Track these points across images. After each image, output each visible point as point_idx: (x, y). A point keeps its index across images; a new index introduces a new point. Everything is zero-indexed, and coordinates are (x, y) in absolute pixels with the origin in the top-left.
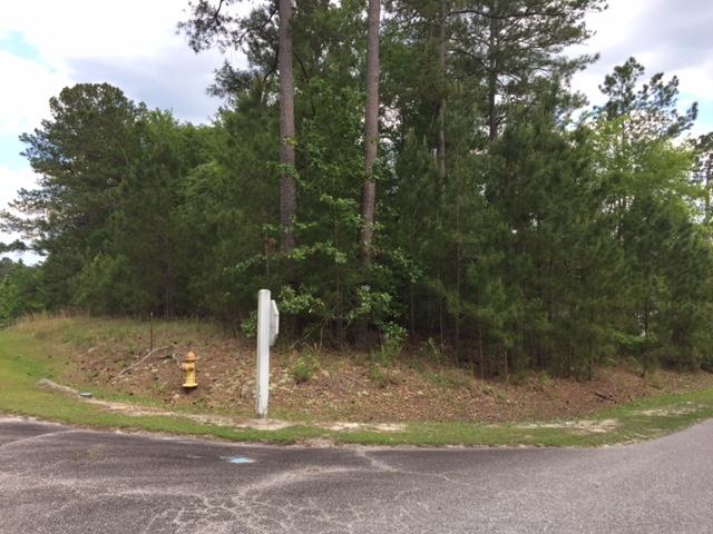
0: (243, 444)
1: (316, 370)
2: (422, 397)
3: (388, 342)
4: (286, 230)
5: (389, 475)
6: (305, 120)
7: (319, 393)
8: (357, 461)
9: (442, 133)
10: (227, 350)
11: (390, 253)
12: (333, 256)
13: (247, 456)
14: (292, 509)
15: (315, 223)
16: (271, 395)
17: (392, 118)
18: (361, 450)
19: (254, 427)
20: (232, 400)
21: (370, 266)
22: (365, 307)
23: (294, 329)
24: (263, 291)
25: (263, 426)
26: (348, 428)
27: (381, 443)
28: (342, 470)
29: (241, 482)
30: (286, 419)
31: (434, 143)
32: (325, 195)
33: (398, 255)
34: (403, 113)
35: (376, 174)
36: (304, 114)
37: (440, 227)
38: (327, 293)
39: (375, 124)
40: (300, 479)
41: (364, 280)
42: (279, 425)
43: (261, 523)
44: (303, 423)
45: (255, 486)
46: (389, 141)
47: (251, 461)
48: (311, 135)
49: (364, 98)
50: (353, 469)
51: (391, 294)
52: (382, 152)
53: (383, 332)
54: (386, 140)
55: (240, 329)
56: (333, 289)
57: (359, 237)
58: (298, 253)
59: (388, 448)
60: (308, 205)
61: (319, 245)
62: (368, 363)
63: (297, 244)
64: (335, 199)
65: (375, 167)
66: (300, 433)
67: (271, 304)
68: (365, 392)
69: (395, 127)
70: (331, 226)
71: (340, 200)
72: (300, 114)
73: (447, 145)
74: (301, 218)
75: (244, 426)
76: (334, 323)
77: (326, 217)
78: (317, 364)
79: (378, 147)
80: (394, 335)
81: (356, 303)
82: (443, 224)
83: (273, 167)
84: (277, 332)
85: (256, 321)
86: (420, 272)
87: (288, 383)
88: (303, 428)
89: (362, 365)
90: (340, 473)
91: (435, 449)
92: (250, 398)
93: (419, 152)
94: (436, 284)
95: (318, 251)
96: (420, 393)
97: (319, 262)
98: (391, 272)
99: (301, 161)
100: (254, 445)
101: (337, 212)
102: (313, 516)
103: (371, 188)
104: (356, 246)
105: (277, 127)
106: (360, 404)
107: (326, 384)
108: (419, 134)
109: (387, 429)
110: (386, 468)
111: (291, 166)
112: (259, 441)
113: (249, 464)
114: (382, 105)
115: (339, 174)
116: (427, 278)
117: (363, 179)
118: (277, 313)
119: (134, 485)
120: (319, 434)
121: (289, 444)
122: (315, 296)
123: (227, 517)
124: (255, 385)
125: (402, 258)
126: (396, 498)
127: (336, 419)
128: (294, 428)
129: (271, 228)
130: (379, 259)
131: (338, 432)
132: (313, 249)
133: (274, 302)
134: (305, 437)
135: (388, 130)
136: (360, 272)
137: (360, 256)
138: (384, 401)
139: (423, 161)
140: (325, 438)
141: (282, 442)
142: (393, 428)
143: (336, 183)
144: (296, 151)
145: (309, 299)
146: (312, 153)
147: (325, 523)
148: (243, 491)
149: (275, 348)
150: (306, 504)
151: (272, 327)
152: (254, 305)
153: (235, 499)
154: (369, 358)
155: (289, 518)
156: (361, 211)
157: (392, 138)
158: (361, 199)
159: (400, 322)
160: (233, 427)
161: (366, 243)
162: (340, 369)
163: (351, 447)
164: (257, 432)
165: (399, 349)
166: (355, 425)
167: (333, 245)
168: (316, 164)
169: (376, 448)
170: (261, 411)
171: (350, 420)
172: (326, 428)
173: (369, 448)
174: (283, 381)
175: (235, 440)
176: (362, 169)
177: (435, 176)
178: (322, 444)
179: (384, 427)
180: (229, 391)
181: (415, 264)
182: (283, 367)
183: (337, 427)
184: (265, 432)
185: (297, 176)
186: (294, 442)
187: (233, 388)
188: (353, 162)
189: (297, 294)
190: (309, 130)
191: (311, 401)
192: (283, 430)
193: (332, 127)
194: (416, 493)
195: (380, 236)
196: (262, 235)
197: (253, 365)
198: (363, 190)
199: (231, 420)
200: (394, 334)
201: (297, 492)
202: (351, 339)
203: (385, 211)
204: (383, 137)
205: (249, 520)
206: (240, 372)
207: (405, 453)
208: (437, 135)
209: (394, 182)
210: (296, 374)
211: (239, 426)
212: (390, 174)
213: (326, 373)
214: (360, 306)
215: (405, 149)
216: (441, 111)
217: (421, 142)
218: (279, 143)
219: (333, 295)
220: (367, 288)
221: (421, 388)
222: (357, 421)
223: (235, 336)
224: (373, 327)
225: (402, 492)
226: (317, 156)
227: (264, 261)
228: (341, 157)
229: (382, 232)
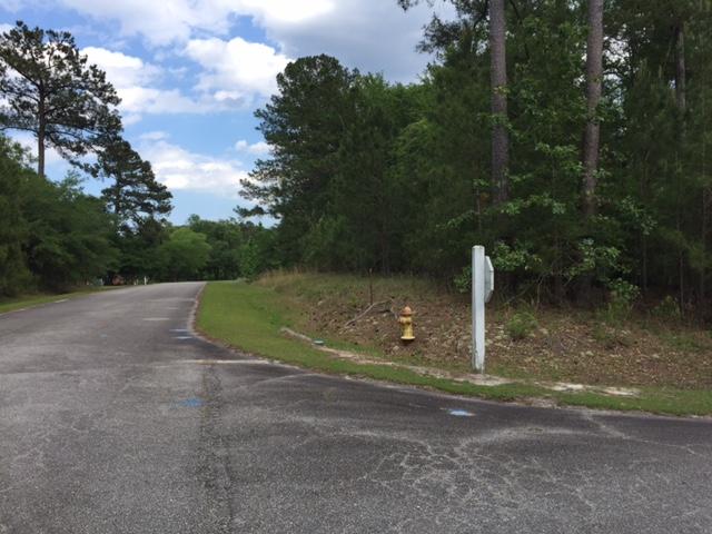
0: (461, 398)
1: (533, 327)
2: (658, 360)
3: (616, 299)
4: (499, 185)
5: (620, 441)
6: (517, 65)
7: (538, 351)
8: (581, 424)
9: (682, 62)
10: (441, 306)
11: (616, 202)
12: (550, 207)
13: (464, 409)
14: (514, 466)
15: (530, 175)
16: (488, 351)
17: (618, 51)
18: (587, 413)
19: (471, 381)
20: (449, 354)
21: (593, 217)
22: (589, 262)
23: (509, 285)
24: (476, 247)
25: (480, 381)
26: (571, 389)
27: (611, 408)
28: (568, 432)
29: (462, 434)
30: (503, 375)
31: (673, 73)
32: (540, 144)
33: (629, 205)
34: (633, 45)
35: (601, 115)
36: (517, 59)
37: (680, 170)
38: (544, 247)
39: (599, 61)
40: (522, 436)
41: (585, 233)
42: (497, 382)
43: (484, 476)
44: (521, 381)
45: (475, 439)
46: (616, 77)
47: (470, 414)
48: (524, 80)
49: (586, 32)
50: (580, 432)
51: (619, 248)
52: (607, 90)
53: (610, 290)
54: (611, 77)
55: (453, 285)
56: (551, 243)
57: (580, 185)
58: (512, 208)
59: (618, 413)
60: (522, 155)
61: (534, 198)
62: (592, 322)
63: (511, 198)
64: (552, 147)
65: (598, 108)
66: (519, 390)
67: (486, 261)
68: (589, 353)
69: (623, 60)
70: (548, 177)
71: (559, 148)
72: (512, 59)
73: (689, 75)
74: (514, 171)
75: (462, 380)
76: (551, 281)
77: (542, 168)
78: (534, 322)
79: (603, 86)
80: (623, 294)
81: (577, 258)
82: (684, 167)
83: (484, 118)
84: (492, 288)
85: (470, 276)
86: (654, 223)
87: (503, 339)
88: (521, 386)
89: (584, 323)
90: (564, 435)
91: (675, 418)
92: (467, 353)
93: (652, 87)
94: (675, 236)
95: (533, 204)
96: (656, 356)
97: (535, 218)
98: (619, 224)
99: (514, 109)
100: (473, 399)
101: (555, 160)
102: (538, 476)
103: (594, 130)
104: (576, 197)
105: (488, 77)
106: (584, 365)
107: (543, 343)
108: (653, 66)
109: (617, 393)
110: (618, 434)
111: (503, 116)
112: (478, 396)
113: (468, 417)
114: (606, 38)
115: (556, 119)
116: (663, 228)
117: (584, 123)
118: (492, 269)
119: (363, 427)
120: (540, 392)
121: (508, 401)
122: (531, 251)
123: (451, 466)
124: (471, 340)
125: (632, 207)
126: (630, 468)
127: (557, 379)
128: (514, 385)
129: (482, 183)
130: (604, 209)
131: (560, 392)
132: (528, 203)
133: (488, 258)
134: (525, 395)
135: (614, 65)
136: (582, 225)
137: (582, 207)
138: (612, 362)
139: (658, 96)
140: (547, 398)
141: (500, 398)
142: (624, 392)
143: (554, 130)
144: (509, 99)
145: (525, 255)
146: (525, 100)
147: (551, 484)
148: (464, 443)
149: (490, 305)
150: (530, 463)
151: (487, 283)
152: (468, 261)
153: (456, 450)
154: (593, 317)
155: (512, 474)
156: (583, 158)
157: (620, 73)
158: (583, 145)
159: (630, 278)
160: (451, 381)
161: (588, 193)
162: (564, 327)
163: (577, 410)
164: (474, 386)
165: (629, 308)
166: (579, 386)
167: (551, 197)
168: (530, 111)
169: (604, 412)
170: (477, 366)
171: (573, 381)
172: (547, 387)
173: (592, 412)
174: (499, 337)
175: (454, 393)
176: (583, 111)
177: (674, 113)
178: (545, 404)
179: (613, 391)
180: (444, 345)
181: (649, 213)
182: (499, 323)
183: (559, 388)
184: (483, 388)
185: (510, 125)
186: (512, 399)
187: (449, 342)
188: (574, 105)
189: (512, 249)
190: (522, 75)
191: (530, 360)
192: (501, 386)
193: (549, 69)
194: (654, 464)
195: (605, 185)
196: (474, 191)
197: (469, 320)
198: (585, 135)
199: (448, 373)
200: (623, 292)
201: (521, 450)
202: (572, 296)
203: (611, 156)
204: (607, 74)
205: (472, 472)
206: (455, 327)
207: (639, 420)
208: (675, 65)
209: (622, 123)
210: (513, 331)
211: (457, 379)
212: (616, 114)
213: (545, 331)
214: (582, 261)
215: (636, 84)
216: (681, 35)
217: (655, 74)
218: (490, 93)
219: (552, 249)
220: (590, 242)
221: (657, 351)
222: (582, 383)
223: (449, 292)
224: (597, 284)
225: (637, 461)
226: (532, 102)
227: (477, 217)
228: (559, 101)
229: (608, 180)
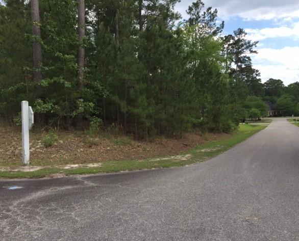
0: (16, 180)
1: (56, 140)
2: (109, 150)
3: (93, 125)
4: (37, 70)
5: (93, 187)
6: (45, 13)
7: (58, 151)
8: (76, 182)
9: (117, 26)
10: (6, 132)
11: (92, 83)
12: (63, 83)
13: (18, 185)
14: (43, 209)
15: (53, 67)
16: (31, 154)
17: (92, 16)
18: (79, 177)
19: (22, 170)
20: (10, 158)
21: (83, 89)
22: (81, 109)
23: (42, 121)
24: (24, 102)
25: (27, 170)
26: (73, 167)
27: (90, 173)
28: (69, 187)
29: (14, 199)
30: (40, 165)
31: (113, 31)
32: (58, 53)
33: (97, 84)
34: (98, 15)
35: (85, 44)
36: (45, 10)
37: (117, 71)
38: (61, 102)
39: (84, 19)
40: (47, 194)
41: (79, 96)
42: (37, 168)
43: (26, 218)
44: (49, 166)
45: (22, 200)
46: (91, 28)
47: (20, 188)
48: (49, 21)
49: (77, 4)
50: (75, 187)
51: (94, 103)
52: (87, 33)
53: (90, 121)
54: (89, 27)
55: (13, 121)
56: (64, 100)
57: (77, 75)
58: (45, 83)
59: (93, 175)
60: (48, 58)
61: (55, 79)
62: (83, 136)
63: (44, 78)
64: (63, 55)
65: (84, 40)
66: (48, 171)
67: (29, 108)
68: (82, 150)
69: (94, 21)
70: (62, 69)
71: (66, 56)
72: (42, 10)
73: (120, 32)
74: (45, 64)
75: (16, 170)
76: (65, 118)
77: (59, 64)
78: (56, 137)
79: (85, 30)
80: (96, 123)
81: (76, 108)
82: (119, 70)
83: (28, 37)
84: (33, 122)
85: (21, 117)
86: (108, 93)
87: (40, 147)
88: (49, 169)
89: (80, 137)
90: (68, 189)
91: (115, 173)
92: (21, 155)
93: (106, 35)
94: (115, 98)
95: (55, 82)
96: (108, 148)
97: (56, 88)
98: (94, 92)
99: (44, 34)
100: (22, 180)
101: (65, 61)
102: (54, 211)
103: (82, 51)
104: (75, 79)
105: (30, 15)
106: (79, 155)
107: (61, 147)
108: (106, 25)
109: (93, 166)
110: (91, 184)
111: (38, 37)
112: (25, 177)
113: (19, 189)
114: (87, 9)
115: (65, 42)
116: (111, 95)
117: (78, 46)
118: (33, 113)
120: (58, 171)
121: (42, 177)
122: (54, 104)
123: (7, 217)
124: (22, 150)
125: (99, 86)
126: (96, 198)
127: (67, 163)
128: (45, 169)
129: (28, 69)
130: (88, 86)
131: (67, 169)
132: (52, 81)
133: (30, 107)
134: (50, 173)
135: (91, 23)
136: (78, 92)
137: (78, 84)
138: (91, 153)
139: (108, 39)
140: (61, 173)
141: (38, 177)
142: (96, 165)
143: (64, 47)
144: (41, 29)
145: (51, 106)
146: (50, 31)
147: (61, 214)
148: (15, 203)
149: (33, 130)
150: (50, 206)
151: (30, 120)
152: (19, 109)
153: (11, 208)
154: (83, 134)
155: (41, 214)
156: (78, 62)
157: (92, 26)
158: (77, 56)
159: (99, 116)
160: (10, 172)
161: (80, 78)
162: (71, 139)
163: (75, 176)
164: (24, 173)
165: (98, 129)
166: (77, 165)
167: (63, 79)
168: (52, 36)
169: (87, 175)
170: (25, 162)
171: (74, 163)
172: (61, 168)
173: (81, 176)
174: (38, 146)
175: (12, 178)
176: (77, 41)
177: (114, 47)
178: (59, 176)
179: (91, 165)
180: (8, 153)
181: (105, 88)
182: (38, 140)
183: (67, 167)
184: (28, 173)
185: (42, 42)
186: (44, 176)
187: (10, 151)
188: (73, 37)
189: (45, 103)
190: (48, 18)
191: (54, 156)
192: (38, 171)
193: (61, 18)
194: (106, 194)
195: (88, 75)
196: (24, 73)
197: (20, 140)
198: (78, 51)
199: (9, 168)
200: (96, 122)
201: (45, 201)
202: (74, 125)
203: (90, 63)
204: (88, 26)
205: (19, 217)
206: (14, 143)
207: (100, 176)
208: (115, 27)
209: (95, 49)
210: (45, 143)
211: (13, 170)
212: (92, 44)
213: (62, 142)
214: (78, 109)
215: (99, 33)
216: (117, 15)
217: (107, 30)
218: (32, 24)
219: (64, 103)
220: (82, 100)
221: (109, 146)
222: (78, 163)
223: (10, 125)
224: (86, 119)
225: (99, 195)
226: (53, 32)
227: (25, 86)
228: (67, 34)
229: (89, 73)
